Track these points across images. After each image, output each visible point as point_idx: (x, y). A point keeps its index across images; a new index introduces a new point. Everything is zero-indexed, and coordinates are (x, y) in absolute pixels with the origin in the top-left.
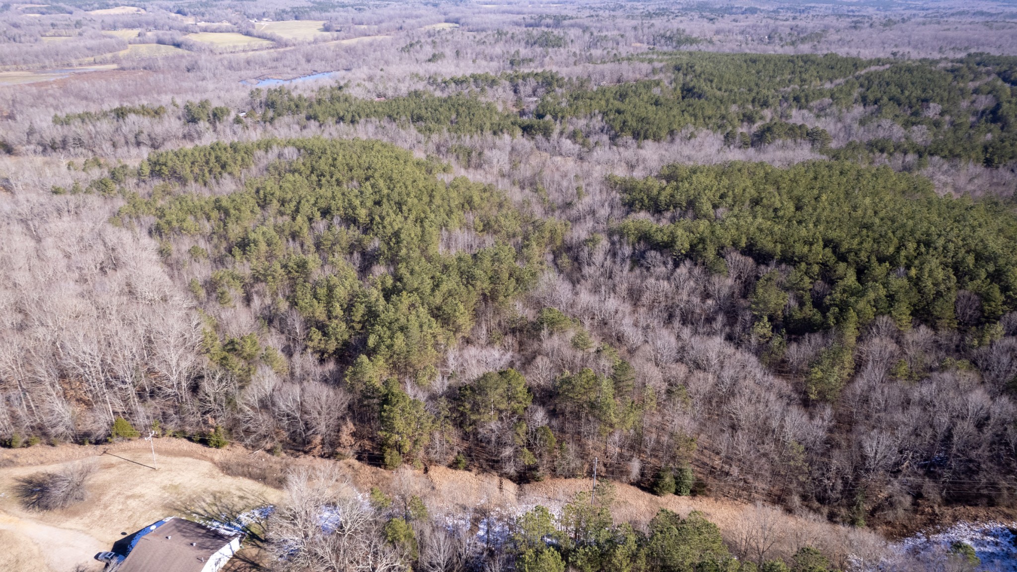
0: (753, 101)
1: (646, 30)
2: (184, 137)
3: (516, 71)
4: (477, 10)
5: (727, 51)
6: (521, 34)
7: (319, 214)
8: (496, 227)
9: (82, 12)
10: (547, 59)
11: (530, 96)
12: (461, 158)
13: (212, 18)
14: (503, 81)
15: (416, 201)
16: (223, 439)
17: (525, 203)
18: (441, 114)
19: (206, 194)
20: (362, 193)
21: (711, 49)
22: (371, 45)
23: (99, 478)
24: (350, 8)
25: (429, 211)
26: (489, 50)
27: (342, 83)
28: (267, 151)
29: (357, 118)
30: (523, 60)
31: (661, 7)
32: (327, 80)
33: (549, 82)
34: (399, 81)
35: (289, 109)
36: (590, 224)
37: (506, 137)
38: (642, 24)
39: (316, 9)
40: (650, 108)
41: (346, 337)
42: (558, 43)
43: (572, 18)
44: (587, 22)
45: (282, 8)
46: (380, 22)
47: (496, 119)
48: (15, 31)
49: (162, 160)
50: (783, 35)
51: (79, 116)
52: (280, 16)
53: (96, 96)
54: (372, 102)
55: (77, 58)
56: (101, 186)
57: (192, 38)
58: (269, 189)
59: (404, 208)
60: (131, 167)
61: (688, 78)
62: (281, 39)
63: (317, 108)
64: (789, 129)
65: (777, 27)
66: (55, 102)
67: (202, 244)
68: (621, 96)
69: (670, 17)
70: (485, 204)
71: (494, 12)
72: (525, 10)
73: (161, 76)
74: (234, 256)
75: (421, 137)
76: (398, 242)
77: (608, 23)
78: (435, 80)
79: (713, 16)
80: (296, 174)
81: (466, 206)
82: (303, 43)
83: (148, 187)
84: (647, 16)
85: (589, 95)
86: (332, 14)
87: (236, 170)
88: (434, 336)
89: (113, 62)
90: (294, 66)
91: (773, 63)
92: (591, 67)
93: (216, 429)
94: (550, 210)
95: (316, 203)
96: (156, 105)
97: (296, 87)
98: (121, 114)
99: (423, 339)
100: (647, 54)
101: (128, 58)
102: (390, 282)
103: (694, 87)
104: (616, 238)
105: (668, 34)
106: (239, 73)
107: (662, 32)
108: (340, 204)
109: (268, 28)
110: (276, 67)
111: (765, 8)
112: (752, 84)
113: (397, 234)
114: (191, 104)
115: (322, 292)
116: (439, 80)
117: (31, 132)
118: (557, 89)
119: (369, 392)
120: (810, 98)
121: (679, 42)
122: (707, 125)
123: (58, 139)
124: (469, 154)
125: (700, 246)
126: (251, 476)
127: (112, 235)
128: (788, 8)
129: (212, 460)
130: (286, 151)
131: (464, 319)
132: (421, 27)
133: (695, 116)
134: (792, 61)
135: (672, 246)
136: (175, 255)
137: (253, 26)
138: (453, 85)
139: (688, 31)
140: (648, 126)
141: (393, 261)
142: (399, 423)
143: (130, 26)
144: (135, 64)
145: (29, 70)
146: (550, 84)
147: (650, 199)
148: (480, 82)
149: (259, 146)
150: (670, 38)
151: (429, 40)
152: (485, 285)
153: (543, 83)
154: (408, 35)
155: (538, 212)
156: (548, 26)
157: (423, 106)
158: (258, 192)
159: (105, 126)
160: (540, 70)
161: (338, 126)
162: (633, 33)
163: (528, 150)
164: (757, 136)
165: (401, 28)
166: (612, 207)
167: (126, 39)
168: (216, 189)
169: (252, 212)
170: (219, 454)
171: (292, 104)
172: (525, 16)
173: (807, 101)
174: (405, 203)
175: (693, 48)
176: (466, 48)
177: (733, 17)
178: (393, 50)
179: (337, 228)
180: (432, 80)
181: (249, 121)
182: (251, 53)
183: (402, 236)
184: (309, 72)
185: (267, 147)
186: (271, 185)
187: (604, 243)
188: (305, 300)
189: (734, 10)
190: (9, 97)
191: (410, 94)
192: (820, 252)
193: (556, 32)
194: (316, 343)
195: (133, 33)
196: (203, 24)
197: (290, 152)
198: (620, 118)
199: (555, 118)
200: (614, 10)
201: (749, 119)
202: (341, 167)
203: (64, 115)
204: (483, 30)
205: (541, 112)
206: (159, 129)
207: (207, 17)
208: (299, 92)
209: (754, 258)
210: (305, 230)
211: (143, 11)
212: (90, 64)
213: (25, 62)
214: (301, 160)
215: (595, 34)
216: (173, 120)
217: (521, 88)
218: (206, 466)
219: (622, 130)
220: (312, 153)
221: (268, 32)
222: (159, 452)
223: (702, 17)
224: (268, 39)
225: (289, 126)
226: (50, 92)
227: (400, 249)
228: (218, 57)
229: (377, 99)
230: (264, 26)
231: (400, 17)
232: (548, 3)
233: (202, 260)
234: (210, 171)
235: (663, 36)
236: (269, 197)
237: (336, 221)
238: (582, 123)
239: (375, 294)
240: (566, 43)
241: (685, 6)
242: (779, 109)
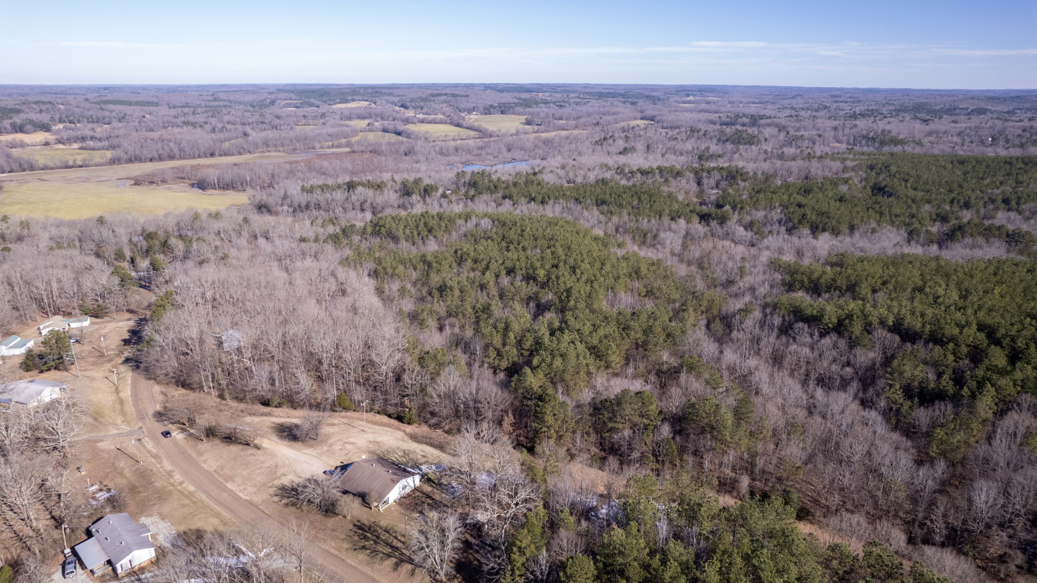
0: (952, 202)
1: (847, 131)
2: (399, 207)
3: (702, 165)
4: (674, 109)
5: (937, 152)
6: (714, 131)
7: (505, 272)
8: (658, 294)
9: (326, 106)
10: (737, 156)
11: (712, 188)
12: (637, 238)
13: (429, 111)
14: (688, 173)
15: (588, 266)
16: (414, 418)
17: (690, 276)
18: (624, 199)
19: (414, 250)
20: (543, 258)
21: (918, 150)
22: (567, 138)
23: (325, 430)
24: (552, 105)
25: (599, 275)
26: (679, 146)
27: (537, 170)
28: (466, 221)
29: (547, 199)
30: (712, 156)
31: (871, 108)
32: (524, 167)
33: (732, 175)
34: (589, 170)
35: (489, 189)
36: (747, 298)
37: (682, 222)
38: (844, 124)
39: (520, 105)
40: (832, 203)
41: (516, 359)
42: (751, 141)
43: (770, 117)
44: (784, 122)
45: (490, 103)
46: (579, 118)
47: (676, 206)
48: (278, 121)
49: (381, 222)
50: (1010, 137)
51: (320, 187)
52: (488, 110)
53: (332, 172)
54: (562, 186)
55: (320, 142)
56: (335, 239)
57: (411, 128)
58: (465, 250)
59: (578, 271)
60: (358, 226)
61: (881, 177)
62: (487, 130)
63: (513, 190)
64: (985, 230)
65: (1005, 129)
66: (302, 176)
67: (409, 286)
68: (805, 191)
69: (878, 118)
70: (651, 276)
71: (691, 111)
72: (723, 109)
73: (384, 158)
74: (433, 297)
75: (602, 218)
76: (568, 297)
77: (807, 123)
78: (623, 170)
79: (928, 117)
80: (489, 241)
81: (634, 275)
82: (505, 135)
83: (368, 243)
84: (851, 117)
85: (772, 189)
86: (534, 109)
87: (440, 234)
88: (587, 365)
89: (347, 146)
90: (496, 154)
91: (985, 164)
92: (778, 163)
93: (410, 409)
94: (713, 284)
95: (503, 263)
96: (379, 181)
97: (496, 171)
98: (351, 186)
99: (578, 366)
100: (843, 153)
101: (359, 142)
102: (557, 324)
103: (886, 186)
104: (768, 311)
105: (871, 135)
106: (448, 158)
107: (865, 133)
108: (523, 265)
109: (476, 120)
110: (480, 155)
111: (996, 109)
112: (955, 186)
113: (568, 291)
114: (407, 181)
115: (501, 326)
116: (627, 170)
117: (285, 197)
118: (740, 182)
119: (528, 395)
120: (1022, 201)
121: (882, 143)
122: (893, 222)
123: (303, 204)
124: (645, 235)
125: (847, 321)
126: (432, 445)
127: (341, 273)
128: (1028, 109)
129: (404, 431)
130: (482, 222)
131: (616, 358)
132: (617, 123)
133: (881, 214)
134: (1010, 163)
135: (820, 320)
136: (387, 292)
137: (464, 119)
138: (639, 175)
139: (894, 133)
140: (827, 220)
141: (562, 310)
142: (549, 419)
143: (361, 117)
144: (363, 148)
145: (284, 151)
146: (734, 178)
147: (811, 281)
148: (665, 173)
149: (460, 217)
150: (873, 139)
151: (623, 135)
152: (638, 336)
153: (727, 176)
154: (603, 130)
155: (700, 285)
156: (743, 125)
157: (608, 192)
158: (456, 252)
159: (339, 195)
160: (726, 165)
161: (529, 205)
162: (832, 133)
163: (702, 235)
164: (947, 234)
165: (598, 124)
166: (772, 287)
167: (358, 127)
168: (422, 248)
169: (450, 267)
170: (409, 429)
171: (492, 185)
172: (722, 115)
173: (1018, 203)
174: (579, 267)
175: (899, 148)
176: (657, 143)
177: (953, 118)
178: (587, 143)
179: (518, 283)
180: (620, 170)
181: (454, 198)
182: (459, 142)
183: (573, 291)
184: (509, 160)
185: (467, 218)
186: (467, 247)
187: (757, 314)
188: (487, 330)
189: (958, 111)
190: (270, 172)
191: (597, 182)
192: (972, 335)
193: (750, 131)
194: (491, 360)
195: (363, 123)
196: (421, 116)
197: (486, 223)
198: (800, 211)
199: (734, 208)
200: (816, 111)
201: (944, 219)
202: (527, 237)
203: (309, 186)
204: (678, 127)
205: (721, 202)
206: (380, 200)
207: (425, 110)
208: (498, 175)
209: (901, 336)
210: (492, 283)
211: (373, 105)
212: (329, 147)
213: (282, 145)
214: (494, 230)
215: (792, 133)
216: (391, 193)
217: (705, 181)
218: (400, 434)
219: (800, 222)
220: (504, 224)
221: (476, 124)
222: (367, 421)
223: (916, 118)
224: (476, 130)
225: (487, 203)
226: (299, 168)
227: (569, 301)
228: (431, 144)
229: (566, 185)
230: (473, 118)
231: (598, 114)
232: (749, 103)
233: (408, 298)
234: (419, 234)
235: (864, 137)
236: (465, 256)
237: (519, 278)
238: (760, 214)
239: (544, 331)
240: (759, 141)
241: (898, 107)
242: (982, 211)
